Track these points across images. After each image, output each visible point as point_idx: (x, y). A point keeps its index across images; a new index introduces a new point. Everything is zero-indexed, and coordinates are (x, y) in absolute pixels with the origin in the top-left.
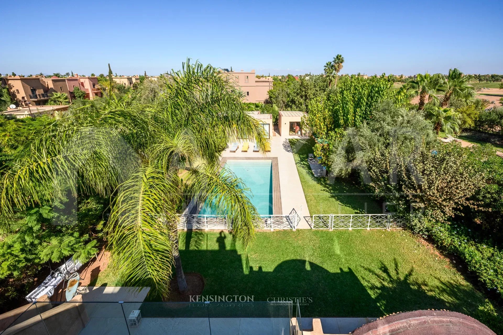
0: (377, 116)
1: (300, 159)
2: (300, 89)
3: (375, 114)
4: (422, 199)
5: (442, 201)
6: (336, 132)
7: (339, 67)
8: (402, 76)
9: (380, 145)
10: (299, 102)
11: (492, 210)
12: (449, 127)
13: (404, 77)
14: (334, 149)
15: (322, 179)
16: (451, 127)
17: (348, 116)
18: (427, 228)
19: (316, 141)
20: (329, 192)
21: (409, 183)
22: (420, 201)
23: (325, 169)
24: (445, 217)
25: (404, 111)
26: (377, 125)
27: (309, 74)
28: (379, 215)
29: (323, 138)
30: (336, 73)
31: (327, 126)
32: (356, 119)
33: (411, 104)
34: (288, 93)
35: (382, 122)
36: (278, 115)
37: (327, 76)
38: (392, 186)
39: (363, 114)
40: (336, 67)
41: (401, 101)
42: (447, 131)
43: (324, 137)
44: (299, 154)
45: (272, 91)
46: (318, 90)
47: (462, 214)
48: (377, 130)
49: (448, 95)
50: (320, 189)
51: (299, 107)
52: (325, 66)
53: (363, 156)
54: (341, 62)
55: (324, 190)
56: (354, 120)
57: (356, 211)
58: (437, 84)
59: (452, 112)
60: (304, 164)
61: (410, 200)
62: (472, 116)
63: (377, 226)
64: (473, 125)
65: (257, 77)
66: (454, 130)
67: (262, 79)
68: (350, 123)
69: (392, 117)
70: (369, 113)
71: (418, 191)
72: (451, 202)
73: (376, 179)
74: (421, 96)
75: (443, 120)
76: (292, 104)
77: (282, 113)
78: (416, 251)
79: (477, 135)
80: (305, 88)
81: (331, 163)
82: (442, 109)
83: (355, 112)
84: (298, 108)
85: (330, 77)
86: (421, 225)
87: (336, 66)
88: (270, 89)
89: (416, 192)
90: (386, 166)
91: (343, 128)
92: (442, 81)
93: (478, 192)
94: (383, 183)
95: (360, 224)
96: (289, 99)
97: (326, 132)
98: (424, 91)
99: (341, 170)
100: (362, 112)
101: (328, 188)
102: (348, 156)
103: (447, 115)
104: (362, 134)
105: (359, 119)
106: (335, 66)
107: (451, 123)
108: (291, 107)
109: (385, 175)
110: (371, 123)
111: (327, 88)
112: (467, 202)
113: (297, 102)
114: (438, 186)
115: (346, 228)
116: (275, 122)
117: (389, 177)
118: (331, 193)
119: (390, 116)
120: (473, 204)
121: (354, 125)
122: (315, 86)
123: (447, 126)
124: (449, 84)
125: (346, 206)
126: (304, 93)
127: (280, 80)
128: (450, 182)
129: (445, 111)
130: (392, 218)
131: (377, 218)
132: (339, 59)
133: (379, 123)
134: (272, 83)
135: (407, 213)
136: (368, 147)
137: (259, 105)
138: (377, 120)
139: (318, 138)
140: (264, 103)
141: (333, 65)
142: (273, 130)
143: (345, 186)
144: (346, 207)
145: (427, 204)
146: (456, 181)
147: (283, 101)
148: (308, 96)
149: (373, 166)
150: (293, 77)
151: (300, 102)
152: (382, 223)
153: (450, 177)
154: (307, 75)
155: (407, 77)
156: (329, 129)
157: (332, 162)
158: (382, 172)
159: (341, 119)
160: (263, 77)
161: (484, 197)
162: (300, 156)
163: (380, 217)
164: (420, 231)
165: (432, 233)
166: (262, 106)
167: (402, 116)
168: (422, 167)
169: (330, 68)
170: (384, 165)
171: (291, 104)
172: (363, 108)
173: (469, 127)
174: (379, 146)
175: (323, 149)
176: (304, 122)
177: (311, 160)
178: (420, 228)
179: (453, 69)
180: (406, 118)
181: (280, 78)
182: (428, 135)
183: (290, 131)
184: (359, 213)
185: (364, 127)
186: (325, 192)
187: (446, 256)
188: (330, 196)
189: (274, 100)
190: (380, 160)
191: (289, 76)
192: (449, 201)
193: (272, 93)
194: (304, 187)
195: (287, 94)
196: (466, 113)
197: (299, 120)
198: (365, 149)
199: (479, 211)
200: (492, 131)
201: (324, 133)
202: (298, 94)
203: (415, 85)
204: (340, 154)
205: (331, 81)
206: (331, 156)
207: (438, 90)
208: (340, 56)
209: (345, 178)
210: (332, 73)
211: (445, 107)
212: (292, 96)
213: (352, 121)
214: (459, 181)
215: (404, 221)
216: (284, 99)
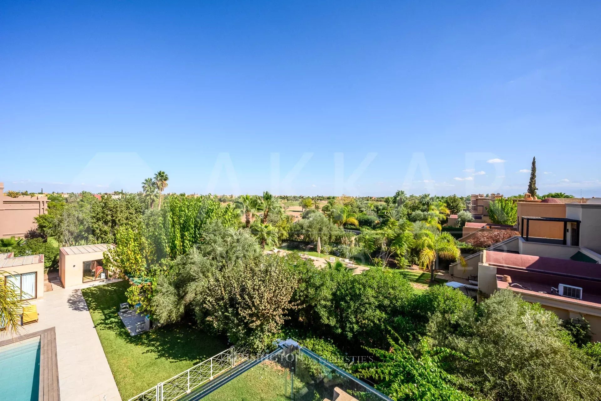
0: (208, 239)
1: (103, 317)
2: (103, 213)
3: (205, 237)
4: (258, 315)
5: (273, 312)
6: (161, 265)
7: (162, 185)
8: (232, 196)
9: (214, 270)
10: (100, 230)
11: (306, 305)
12: (271, 240)
13: (234, 197)
14: (159, 288)
15: (144, 336)
16: (272, 241)
17: (176, 242)
18: (267, 345)
19: (131, 283)
20: (155, 352)
21: (245, 304)
22: (257, 318)
23: (147, 320)
24: (279, 327)
25: (232, 231)
26: (209, 249)
27: (121, 191)
28: (222, 353)
29: (142, 276)
30: (159, 192)
31: (146, 257)
32: (185, 244)
33: (242, 223)
34: (81, 218)
35: (213, 244)
36: (58, 254)
37: (147, 195)
38: (229, 313)
39: (193, 237)
40: (159, 185)
41: (230, 221)
42: (270, 244)
43: (143, 274)
44: (102, 309)
45: (46, 218)
46: (134, 213)
47: (289, 317)
48: (209, 253)
49: (266, 213)
50: (142, 352)
51: (102, 238)
52: (143, 183)
53: (197, 287)
54: (165, 180)
55: (148, 351)
56: (183, 246)
57: (195, 361)
58: (256, 204)
59: (271, 228)
60: (112, 323)
61: (248, 321)
62: (286, 229)
63: (220, 369)
64: (288, 236)
65: (10, 194)
66: (275, 242)
67: (21, 198)
68: (178, 250)
69: (222, 238)
70: (198, 236)
71: (253, 309)
72: (280, 309)
73: (213, 310)
74: (246, 215)
75: (265, 235)
76: (89, 234)
77: (66, 249)
78: (262, 377)
79: (292, 244)
80: (111, 210)
81: (155, 308)
82: (263, 226)
83: (182, 236)
84: (100, 240)
85: (152, 196)
86: (262, 344)
87: (159, 183)
88: (42, 214)
89: (252, 311)
90: (222, 292)
91: (169, 258)
92: (259, 201)
93: (295, 294)
94: (220, 313)
95: (200, 377)
96: (81, 227)
97: (146, 266)
98: (248, 211)
99: (171, 312)
100: (191, 236)
101: (153, 345)
102: (178, 292)
103: (268, 230)
104: (192, 261)
105: (188, 244)
106: (157, 184)
107: (272, 236)
108: (87, 239)
109: (221, 303)
110: (202, 247)
111: (146, 210)
112: (290, 305)
113: (98, 231)
114: (267, 298)
115: (183, 392)
116: (53, 266)
117: (225, 304)
118: (159, 352)
119: (220, 237)
120: (294, 305)
121: (183, 251)
122: (128, 208)
123: (269, 240)
124: (265, 204)
125: (181, 360)
126: (110, 217)
127: (66, 199)
128: (275, 290)
129: (266, 227)
130: (236, 350)
131: (220, 358)
132: (162, 177)
133: (210, 246)
134: (46, 205)
135: (248, 337)
136: (201, 275)
137: (13, 241)
138: (208, 243)
139: (134, 277)
140: (26, 237)
141: (154, 183)
142: (47, 282)
143: (179, 333)
144: (181, 362)
145: (262, 319)
146: (279, 289)
147: (69, 232)
148: (117, 221)
149: (208, 296)
150: (91, 194)
151: (104, 229)
152: (226, 362)
153: (274, 286)
154: (116, 193)
155: (237, 197)
156: (150, 261)
157: (157, 306)
158: (217, 300)
159: (166, 247)
160: (25, 194)
161: (300, 296)
162: (103, 312)
163: (223, 355)
164: (262, 351)
165: (272, 348)
166: (18, 244)
167: (232, 236)
168: (252, 283)
169: (151, 186)
170: (219, 291)
171: (86, 235)
172: (192, 231)
173: (285, 237)
174: (212, 271)
175: (143, 291)
176: (108, 258)
177: (124, 312)
178: (261, 349)
179: (266, 192)
180: (235, 237)
181: (66, 196)
182: (255, 251)
183: (84, 276)
184: (199, 362)
185: (193, 252)
186: (149, 353)
187: (286, 367)
188: (157, 357)
189: (48, 231)
190: (214, 286)
191: (84, 194)
192: (278, 309)
193: (46, 220)
194: (112, 361)
195: (78, 220)
196: (281, 227)
197: (100, 256)
198: (197, 279)
199: (299, 310)
200: (300, 239)
201: (143, 269)
202: (98, 220)
203: (239, 204)
204: (167, 292)
205: (153, 201)
206: (155, 298)
207: (258, 209)
208: (163, 173)
209: (177, 322)
210: (153, 191)
211: (265, 224)
212: (88, 222)
213: (180, 248)
214: (281, 288)
215: (247, 348)
216: (72, 228)
